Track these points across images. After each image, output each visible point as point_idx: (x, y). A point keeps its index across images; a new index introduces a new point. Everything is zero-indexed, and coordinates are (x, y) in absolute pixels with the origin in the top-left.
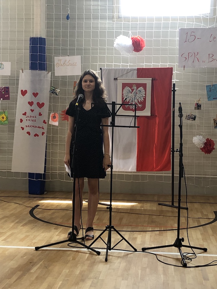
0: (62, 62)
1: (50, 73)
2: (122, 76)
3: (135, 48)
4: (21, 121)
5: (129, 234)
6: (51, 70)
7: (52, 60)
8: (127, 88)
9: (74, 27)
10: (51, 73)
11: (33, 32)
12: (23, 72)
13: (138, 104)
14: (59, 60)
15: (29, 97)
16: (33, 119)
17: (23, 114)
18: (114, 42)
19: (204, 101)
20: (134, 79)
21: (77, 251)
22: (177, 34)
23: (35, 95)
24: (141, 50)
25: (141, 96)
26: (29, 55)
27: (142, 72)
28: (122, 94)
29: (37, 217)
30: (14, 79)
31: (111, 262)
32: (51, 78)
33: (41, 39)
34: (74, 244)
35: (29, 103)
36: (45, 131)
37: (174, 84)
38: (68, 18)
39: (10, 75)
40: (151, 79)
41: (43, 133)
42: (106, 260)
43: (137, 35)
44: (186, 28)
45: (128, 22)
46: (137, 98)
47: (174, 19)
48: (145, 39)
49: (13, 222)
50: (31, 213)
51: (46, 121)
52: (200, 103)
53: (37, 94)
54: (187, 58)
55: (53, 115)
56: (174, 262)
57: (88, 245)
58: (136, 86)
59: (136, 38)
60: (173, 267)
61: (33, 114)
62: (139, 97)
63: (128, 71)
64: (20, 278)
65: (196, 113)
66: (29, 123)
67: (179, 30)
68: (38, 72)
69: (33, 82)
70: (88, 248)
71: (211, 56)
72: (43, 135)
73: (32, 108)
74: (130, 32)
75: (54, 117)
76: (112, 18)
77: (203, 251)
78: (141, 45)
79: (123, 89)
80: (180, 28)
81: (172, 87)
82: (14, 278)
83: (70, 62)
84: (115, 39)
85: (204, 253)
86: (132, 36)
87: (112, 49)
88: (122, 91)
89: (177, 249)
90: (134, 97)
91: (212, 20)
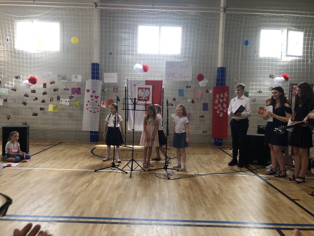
0: (108, 76)
1: (101, 81)
2: (138, 84)
3: (144, 70)
4: (87, 105)
6: (102, 79)
7: (102, 75)
8: (140, 90)
9: (114, 59)
11: (93, 60)
12: (88, 81)
13: (146, 98)
14: (106, 75)
15: (90, 93)
16: (92, 104)
17: (88, 102)
18: (134, 67)
19: (177, 97)
20: (144, 86)
21: (116, 172)
22: (165, 64)
23: (94, 92)
24: (147, 71)
25: (147, 94)
26: (91, 72)
27: (148, 82)
28: (138, 93)
29: (95, 154)
30: (83, 84)
31: (133, 177)
32: (102, 84)
33: (97, 64)
34: (113, 168)
35: (91, 96)
36: (99, 110)
37: (163, 89)
38: (111, 54)
39: (81, 82)
40: (152, 86)
41: (98, 111)
42: (131, 176)
44: (169, 61)
45: (141, 57)
47: (163, 56)
48: (149, 66)
49: (82, 156)
50: (92, 152)
51: (100, 105)
52: (175, 98)
53: (95, 91)
54: (169, 76)
56: (163, 177)
57: (121, 169)
58: (145, 89)
59: (145, 65)
60: (163, 179)
61: (93, 102)
63: (141, 82)
64: (87, 186)
65: (173, 102)
66: (90, 106)
68: (95, 80)
69: (93, 85)
70: (121, 170)
71: (181, 75)
73: (92, 98)
74: (142, 62)
75: (103, 103)
76: (133, 55)
78: (147, 69)
79: (138, 90)
80: (166, 61)
82: (85, 186)
83: (112, 76)
84: (134, 65)
85: (178, 172)
86: (142, 64)
87: (133, 70)
89: (164, 170)
90: (144, 94)
91: (181, 57)
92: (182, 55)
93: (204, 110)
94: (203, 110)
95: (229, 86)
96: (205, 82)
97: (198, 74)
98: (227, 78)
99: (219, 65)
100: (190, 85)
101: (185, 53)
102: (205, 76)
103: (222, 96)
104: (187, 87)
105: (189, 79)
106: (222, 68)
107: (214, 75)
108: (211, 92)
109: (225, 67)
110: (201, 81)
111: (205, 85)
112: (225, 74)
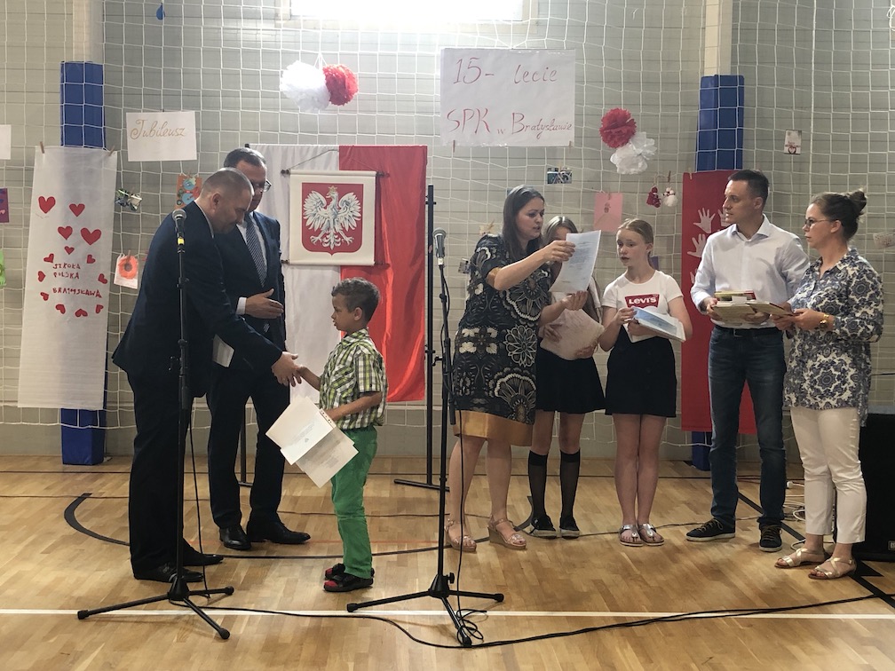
0: (146, 128)
1: (115, 155)
2: (301, 164)
3: (332, 93)
4: (41, 276)
6: (118, 144)
7: (119, 123)
8: (315, 196)
9: (174, 38)
10: (118, 153)
11: (70, 48)
12: (43, 152)
13: (343, 235)
14: (138, 122)
15: (58, 215)
16: (71, 270)
17: (46, 260)
18: (281, 79)
20: (331, 173)
22: (437, 63)
23: (77, 209)
24: (347, 100)
25: (351, 215)
26: (59, 108)
27: (351, 157)
28: (303, 211)
29: (85, 526)
30: (21, 169)
32: (119, 168)
33: (89, 65)
35: (60, 230)
36: (104, 301)
37: (431, 187)
38: (160, 15)
39: (9, 158)
40: (374, 173)
41: (99, 308)
43: (337, 63)
44: (456, 47)
45: (315, 28)
46: (341, 221)
48: (357, 73)
49: (19, 541)
50: (69, 515)
51: (107, 277)
53: (82, 207)
54: (461, 123)
55: (125, 262)
56: (434, 638)
58: (337, 190)
59: (336, 71)
60: (434, 647)
61: (71, 259)
62: (346, 218)
66: (60, 282)
67: (440, 53)
68: (83, 150)
69: (70, 177)
71: (518, 117)
72: (98, 311)
73: (70, 242)
75: (126, 266)
76: (276, 17)
78: (349, 87)
79: (305, 196)
80: (444, 48)
81: (427, 194)
83: (168, 127)
84: (282, 72)
86: (324, 64)
87: (276, 96)
88: (303, 203)
90: (331, 218)
91: (520, 29)
92: (526, 16)
96: (641, 151)
97: (604, 110)
98: (752, 129)
99: (713, 64)
100: (564, 166)
101: (540, 6)
102: (639, 124)
104: (552, 179)
105: (563, 138)
106: (725, 80)
107: (687, 118)
108: (670, 200)
109: (738, 74)
110: (623, 144)
111: (640, 164)
112: (741, 110)
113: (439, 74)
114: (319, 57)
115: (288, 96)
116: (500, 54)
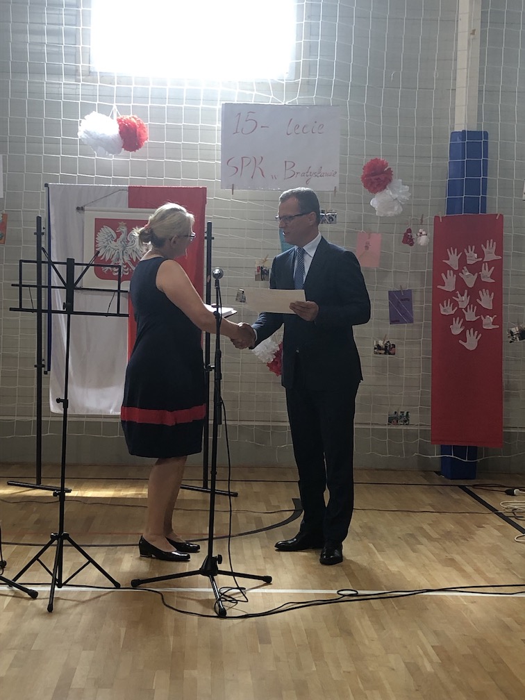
2: (94, 202)
3: (124, 141)
5: (106, 552)
8: (106, 231)
18: (79, 128)
20: (122, 211)
22: (218, 116)
24: (138, 147)
28: (96, 243)
37: (210, 224)
42: (50, 608)
43: (129, 115)
44: (236, 102)
45: (111, 84)
46: (129, 253)
47: (211, 82)
48: (147, 124)
54: (240, 169)
56: (199, 609)
58: (126, 225)
59: (127, 121)
60: (196, 618)
62: (135, 251)
63: (109, 192)
67: (221, 107)
71: (289, 165)
74: (115, 105)
76: (74, 73)
77: (262, 582)
78: (140, 136)
79: (97, 231)
80: (224, 103)
81: (206, 230)
84: (80, 121)
85: (265, 587)
86: (118, 115)
87: (75, 142)
88: (96, 237)
90: (121, 249)
91: (291, 87)
92: (297, 76)
93: (394, 321)
94: (392, 322)
95: (501, 216)
96: (397, 196)
97: (365, 160)
98: (495, 178)
99: (461, 122)
100: (330, 209)
101: (309, 67)
102: (395, 171)
103: (472, 257)
105: (329, 184)
106: (472, 135)
107: (438, 168)
108: (423, 240)
109: (483, 130)
110: (381, 190)
111: (396, 208)
112: (486, 162)
113: (220, 126)
114: (113, 109)
115: (86, 143)
116: (275, 109)
